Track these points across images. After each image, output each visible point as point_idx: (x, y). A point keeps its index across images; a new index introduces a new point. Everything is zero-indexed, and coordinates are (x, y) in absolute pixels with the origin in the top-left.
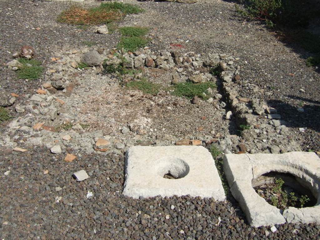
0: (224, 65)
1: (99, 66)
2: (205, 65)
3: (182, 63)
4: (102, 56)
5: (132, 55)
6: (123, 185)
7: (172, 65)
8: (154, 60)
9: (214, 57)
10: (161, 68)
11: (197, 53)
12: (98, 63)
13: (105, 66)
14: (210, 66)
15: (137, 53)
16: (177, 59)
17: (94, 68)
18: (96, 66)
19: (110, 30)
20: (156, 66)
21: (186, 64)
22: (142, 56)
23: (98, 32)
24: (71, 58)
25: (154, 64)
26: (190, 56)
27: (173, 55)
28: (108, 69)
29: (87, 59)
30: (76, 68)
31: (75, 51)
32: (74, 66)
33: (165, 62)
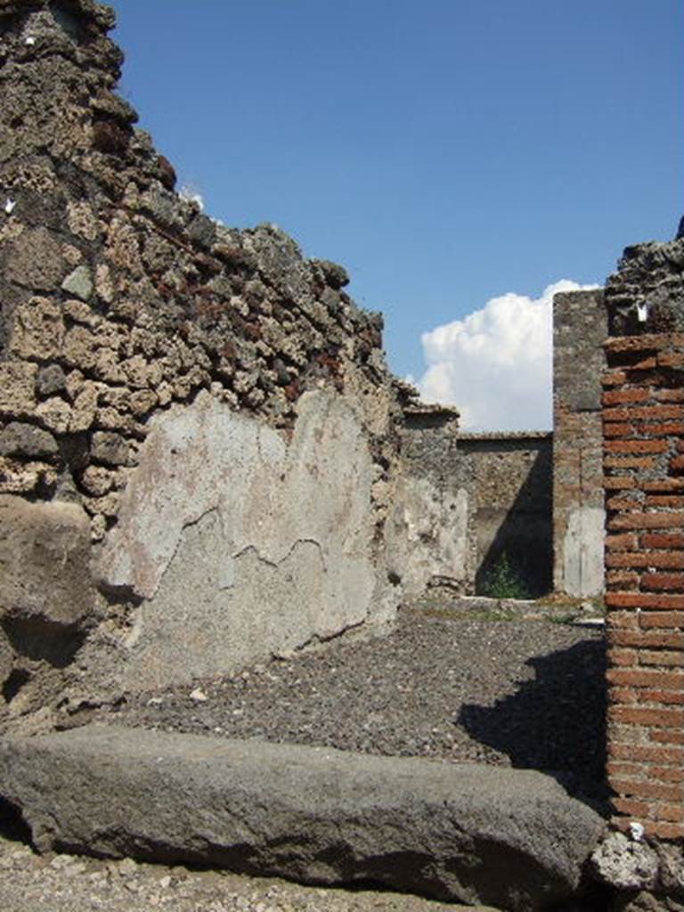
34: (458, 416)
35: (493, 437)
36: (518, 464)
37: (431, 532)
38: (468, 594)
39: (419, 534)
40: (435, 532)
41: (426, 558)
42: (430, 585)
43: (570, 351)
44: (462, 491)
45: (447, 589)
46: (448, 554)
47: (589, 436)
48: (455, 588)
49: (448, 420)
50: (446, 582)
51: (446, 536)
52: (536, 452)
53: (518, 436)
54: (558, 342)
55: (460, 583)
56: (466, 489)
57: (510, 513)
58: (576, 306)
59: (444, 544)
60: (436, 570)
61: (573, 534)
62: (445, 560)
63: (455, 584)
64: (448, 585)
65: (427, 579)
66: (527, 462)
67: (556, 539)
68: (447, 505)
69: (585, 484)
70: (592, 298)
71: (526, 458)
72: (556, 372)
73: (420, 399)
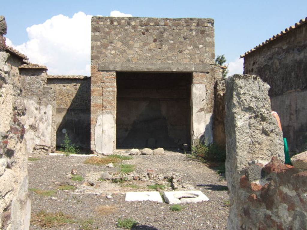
0: (174, 176)
1: (109, 180)
2: (165, 178)
3: (153, 178)
4: (111, 175)
5: (127, 174)
6: (125, 198)
7: (148, 179)
8: (138, 177)
9: (170, 175)
10: (142, 180)
11: (161, 173)
12: (109, 178)
13: (112, 179)
14: (167, 178)
15: (129, 173)
16: (150, 176)
17: (107, 181)
18: (108, 180)
19: (115, 166)
20: (139, 179)
21: (155, 178)
22: (132, 175)
23: (108, 167)
24: (95, 176)
25: (138, 178)
26: (157, 175)
27: (148, 174)
28: (114, 181)
29: (104, 176)
30: (98, 181)
31: (97, 173)
32: (97, 179)
33: (144, 178)
34: (47, 70)
35: (61, 78)
36: (72, 89)
37: (35, 124)
38: (53, 152)
39: (30, 126)
40: (37, 124)
41: (32, 137)
42: (35, 149)
43: (99, 43)
44: (49, 106)
45: (43, 150)
46: (43, 135)
47: (106, 82)
48: (47, 150)
49: (42, 72)
50: (42, 147)
51: (42, 127)
52: (79, 85)
53: (72, 78)
54: (94, 39)
55: (49, 147)
56: (51, 104)
57: (68, 110)
58: (102, 23)
59: (41, 130)
60: (38, 142)
61: (99, 125)
62: (42, 137)
63: (46, 148)
64: (44, 149)
65: (33, 146)
66: (76, 89)
67: (92, 127)
68: (42, 112)
69: (104, 103)
70: (109, 20)
71: (75, 87)
72: (92, 52)
73: (28, 61)
